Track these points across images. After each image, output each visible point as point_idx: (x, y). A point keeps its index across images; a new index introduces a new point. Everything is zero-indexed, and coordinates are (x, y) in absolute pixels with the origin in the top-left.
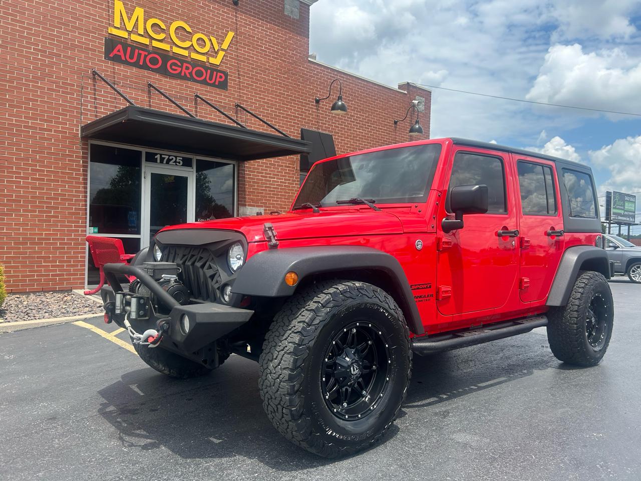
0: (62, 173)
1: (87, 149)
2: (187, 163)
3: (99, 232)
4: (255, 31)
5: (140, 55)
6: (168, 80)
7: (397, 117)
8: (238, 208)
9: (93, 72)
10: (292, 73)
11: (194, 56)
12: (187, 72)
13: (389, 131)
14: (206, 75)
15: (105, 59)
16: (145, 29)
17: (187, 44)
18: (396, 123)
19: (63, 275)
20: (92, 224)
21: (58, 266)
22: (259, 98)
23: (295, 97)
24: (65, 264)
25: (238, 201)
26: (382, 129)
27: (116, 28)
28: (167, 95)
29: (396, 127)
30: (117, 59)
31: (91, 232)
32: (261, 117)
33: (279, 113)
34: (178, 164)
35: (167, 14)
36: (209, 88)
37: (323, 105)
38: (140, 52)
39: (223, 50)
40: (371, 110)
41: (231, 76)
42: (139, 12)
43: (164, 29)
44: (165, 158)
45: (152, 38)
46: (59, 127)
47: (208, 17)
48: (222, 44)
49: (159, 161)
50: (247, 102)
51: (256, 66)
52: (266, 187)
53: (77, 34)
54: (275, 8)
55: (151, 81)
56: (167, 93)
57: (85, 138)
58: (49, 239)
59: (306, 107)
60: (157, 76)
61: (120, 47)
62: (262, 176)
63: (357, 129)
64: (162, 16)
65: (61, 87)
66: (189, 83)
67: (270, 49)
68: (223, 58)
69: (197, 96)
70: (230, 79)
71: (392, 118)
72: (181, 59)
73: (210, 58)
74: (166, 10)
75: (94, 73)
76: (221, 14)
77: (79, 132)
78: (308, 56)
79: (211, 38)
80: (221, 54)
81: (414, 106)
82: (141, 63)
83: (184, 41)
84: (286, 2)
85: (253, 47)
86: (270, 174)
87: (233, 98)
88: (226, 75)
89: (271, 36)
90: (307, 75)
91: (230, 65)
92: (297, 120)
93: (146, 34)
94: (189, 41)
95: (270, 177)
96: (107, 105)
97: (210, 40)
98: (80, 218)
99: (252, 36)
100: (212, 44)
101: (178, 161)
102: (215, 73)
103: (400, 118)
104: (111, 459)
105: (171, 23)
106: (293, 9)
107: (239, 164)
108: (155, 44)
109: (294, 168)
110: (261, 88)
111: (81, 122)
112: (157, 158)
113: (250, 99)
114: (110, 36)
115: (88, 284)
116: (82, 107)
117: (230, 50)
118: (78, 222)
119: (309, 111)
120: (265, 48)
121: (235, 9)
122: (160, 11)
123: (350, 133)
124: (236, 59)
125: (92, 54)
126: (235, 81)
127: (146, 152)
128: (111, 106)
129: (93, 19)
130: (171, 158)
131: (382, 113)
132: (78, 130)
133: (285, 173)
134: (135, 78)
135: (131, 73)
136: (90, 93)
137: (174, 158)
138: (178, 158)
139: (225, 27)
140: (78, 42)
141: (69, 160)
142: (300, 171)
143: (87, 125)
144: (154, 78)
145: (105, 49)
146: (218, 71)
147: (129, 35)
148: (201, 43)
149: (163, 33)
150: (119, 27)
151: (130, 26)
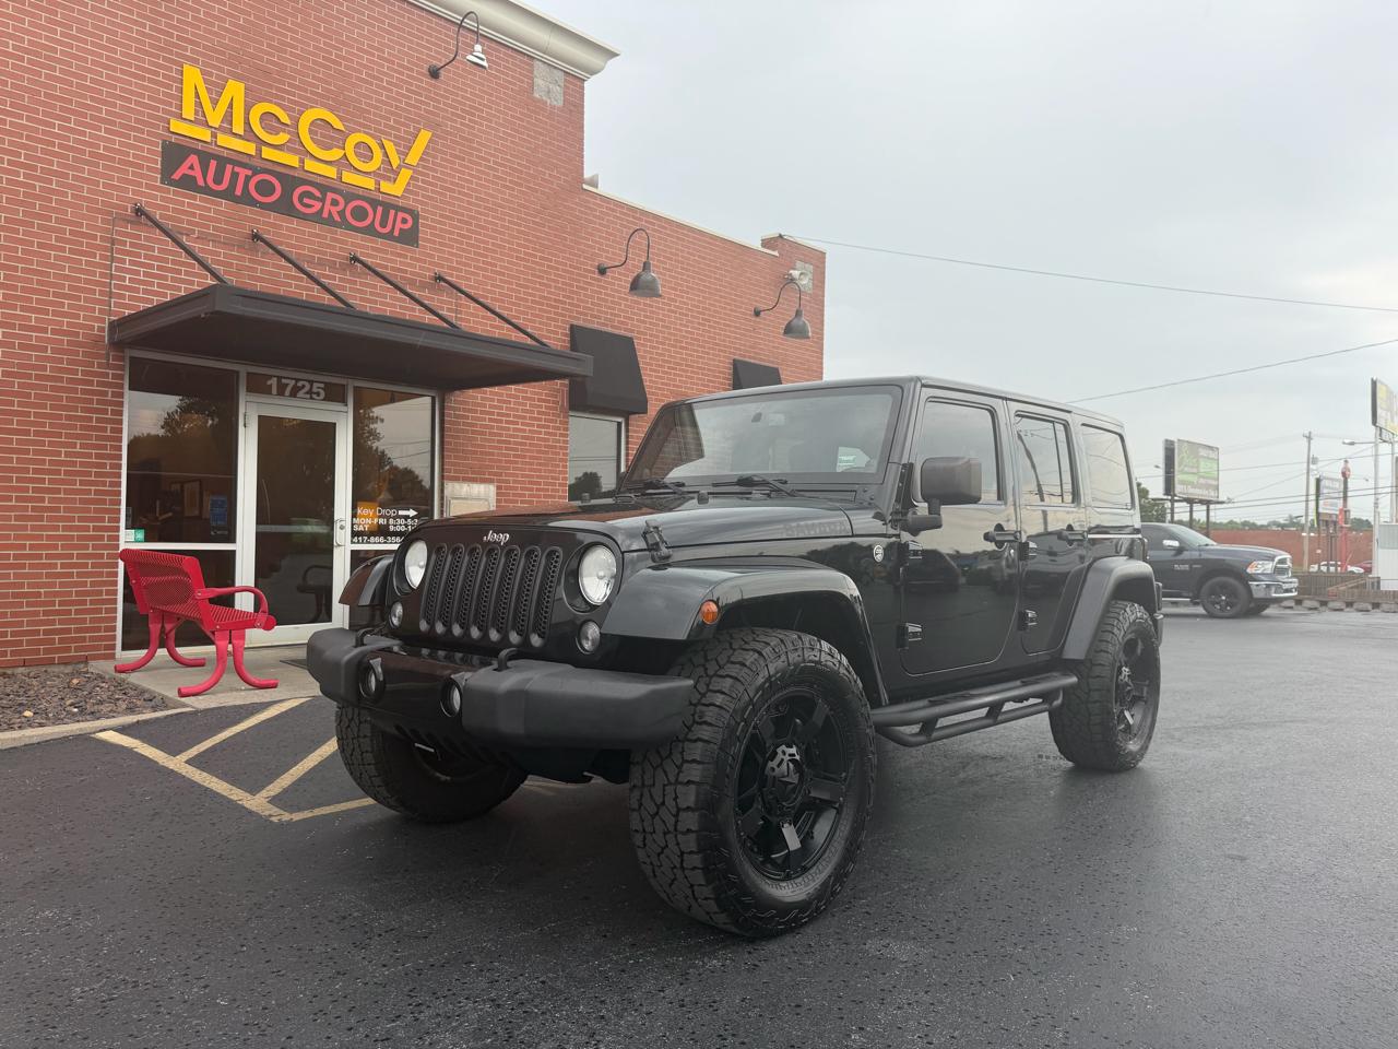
0: (69, 418)
1: (122, 368)
2: (335, 395)
3: (147, 539)
4: (473, 128)
5: (235, 176)
6: (295, 226)
7: (759, 302)
8: (442, 485)
9: (137, 209)
10: (550, 215)
11: (349, 177)
12: (334, 210)
13: (745, 330)
14: (374, 217)
16: (247, 123)
17: (335, 154)
18: (757, 313)
19: (68, 631)
20: (132, 524)
21: (58, 612)
22: (484, 262)
23: (557, 262)
24: (73, 608)
25: (442, 470)
26: (730, 326)
27: (185, 120)
28: (293, 257)
29: (758, 323)
30: (187, 183)
31: (130, 539)
32: (488, 302)
33: (526, 293)
34: (314, 396)
35: (293, 94)
36: (380, 243)
37: (612, 278)
38: (237, 169)
39: (408, 166)
40: (709, 288)
41: (426, 219)
42: (235, 90)
43: (287, 125)
44: (287, 385)
45: (261, 142)
46: (62, 323)
47: (377, 101)
48: (407, 154)
49: (274, 391)
50: (460, 270)
51: (477, 198)
52: (499, 441)
53: (102, 133)
54: (515, 84)
55: (257, 228)
56: (293, 253)
57: (117, 345)
58: (39, 557)
59: (579, 281)
60: (273, 217)
61: (193, 159)
62: (490, 420)
63: (681, 325)
64: (282, 98)
65: (69, 241)
66: (340, 232)
67: (505, 166)
68: (409, 183)
69: (355, 259)
70: (426, 226)
71: (751, 305)
72: (325, 187)
73: (382, 183)
74: (290, 85)
75: (139, 212)
76: (403, 95)
77: (106, 334)
78: (583, 181)
79: (385, 142)
80: (405, 175)
81: (792, 280)
82: (238, 192)
83: (328, 148)
84: (535, 72)
85: (470, 161)
86: (508, 415)
87: (431, 263)
88: (415, 216)
89: (506, 140)
91: (424, 196)
92: (563, 309)
93: (249, 135)
94: (339, 147)
95: (507, 422)
96: (166, 278)
97: (383, 147)
98: (106, 511)
99: (467, 140)
100: (386, 154)
101: (315, 390)
102: (392, 212)
103: (765, 303)
104: (194, 1023)
105: (301, 113)
106: (551, 86)
107: (443, 395)
108: (267, 153)
109: (554, 402)
110: (487, 243)
111: (110, 313)
112: (271, 385)
113: (466, 265)
114: (174, 136)
115: (124, 648)
116: (113, 282)
117: (424, 167)
118: (103, 520)
119: (586, 289)
120: (495, 163)
121: (435, 87)
122: (278, 89)
123: (669, 334)
124: (435, 185)
125: (134, 173)
126: (435, 228)
127: (248, 374)
128: (173, 279)
129: (137, 103)
130: (300, 384)
131: (730, 294)
132: (104, 328)
133: (539, 413)
134: (227, 223)
135: (216, 211)
136: (128, 253)
137: (307, 384)
138: (315, 385)
139: (413, 121)
140: (105, 148)
141: (84, 392)
142: (570, 409)
143: (124, 318)
144: (265, 223)
145: (162, 163)
146: (398, 209)
147: (214, 136)
148: (364, 152)
149: (284, 131)
150: (193, 119)
151: (215, 118)
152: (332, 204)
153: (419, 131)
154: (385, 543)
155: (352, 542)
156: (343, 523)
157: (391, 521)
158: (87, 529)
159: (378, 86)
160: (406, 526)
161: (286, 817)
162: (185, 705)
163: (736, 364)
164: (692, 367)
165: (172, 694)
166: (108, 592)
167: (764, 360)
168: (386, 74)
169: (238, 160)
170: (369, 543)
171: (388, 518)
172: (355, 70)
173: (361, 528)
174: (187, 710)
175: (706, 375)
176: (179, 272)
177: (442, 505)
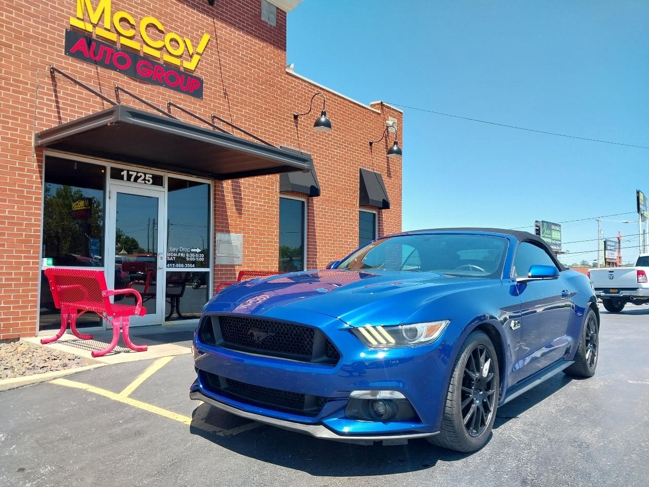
0: (10, 190)
1: (41, 162)
2: (157, 181)
3: (55, 264)
4: (231, 34)
5: (105, 52)
6: (138, 84)
7: (372, 138)
8: (215, 234)
9: (51, 68)
10: (270, 85)
11: (167, 58)
12: (159, 76)
13: (365, 153)
14: (180, 81)
15: (65, 54)
16: (112, 23)
17: (159, 44)
18: (371, 144)
19: (9, 319)
20: (46, 255)
21: (3, 308)
22: (237, 109)
23: (273, 111)
24: (12, 306)
25: (215, 226)
26: (358, 150)
27: (78, 18)
29: (371, 149)
30: (79, 55)
31: (44, 264)
33: (257, 128)
34: (147, 182)
35: (137, 8)
36: (182, 96)
37: (301, 121)
38: (107, 49)
39: (198, 54)
40: (348, 129)
41: (207, 84)
42: (106, 3)
43: (133, 25)
44: (132, 175)
45: (119, 34)
46: (7, 134)
47: (182, 15)
48: (197, 47)
49: (125, 178)
50: (224, 113)
51: (233, 74)
52: (244, 210)
53: (32, 22)
54: (252, 12)
55: (119, 84)
57: (39, 149)
59: (284, 122)
60: (126, 78)
61: (82, 40)
62: (240, 198)
63: (334, 148)
64: (131, 10)
65: (11, 85)
66: (162, 89)
67: (247, 57)
68: (198, 63)
69: (170, 104)
70: (207, 87)
71: (368, 139)
72: (153, 61)
73: (184, 62)
75: (53, 71)
77: (33, 141)
78: (286, 67)
79: (186, 39)
80: (196, 58)
81: (388, 126)
82: (107, 62)
83: (155, 40)
84: (262, 6)
85: (229, 53)
86: (249, 196)
87: (209, 109)
88: (202, 82)
89: (248, 43)
90: (285, 87)
91: (206, 71)
93: (114, 29)
94: (161, 40)
97: (185, 42)
98: (32, 247)
99: (228, 41)
100: (186, 46)
101: (147, 178)
102: (189, 79)
103: (375, 139)
105: (141, 19)
106: (270, 15)
107: (215, 183)
108: (123, 41)
109: (273, 189)
110: (238, 99)
111: (35, 129)
112: (123, 175)
113: (227, 110)
114: (72, 27)
115: (41, 329)
116: (37, 110)
117: (206, 54)
118: (29, 252)
119: (288, 127)
120: (242, 54)
121: (211, 9)
122: (129, 5)
123: (328, 153)
124: (212, 65)
125: (50, 48)
126: (211, 89)
127: (112, 168)
128: (71, 111)
129: (51, 6)
130: (139, 175)
131: (358, 133)
132: (31, 137)
133: (265, 195)
135: (95, 73)
136: (45, 94)
137: (143, 175)
138: (147, 176)
139: (200, 28)
140: (34, 32)
141: (19, 175)
142: (280, 193)
143: (44, 131)
144: (122, 81)
145: (66, 42)
146: (193, 77)
147: (94, 29)
148: (175, 44)
149: (132, 29)
150: (82, 18)
151: (95, 18)
152: (158, 73)
153: (203, 34)
154: (184, 267)
155: (167, 267)
156: (162, 256)
157: (187, 255)
158: (20, 257)
160: (195, 257)
161: (227, 432)
163: (361, 171)
164: (340, 172)
165: (88, 356)
166: (32, 296)
167: (374, 170)
169: (106, 43)
170: (176, 267)
171: (185, 253)
173: (171, 259)
174: (103, 365)
175: (347, 176)
176: (74, 107)
177: (215, 246)
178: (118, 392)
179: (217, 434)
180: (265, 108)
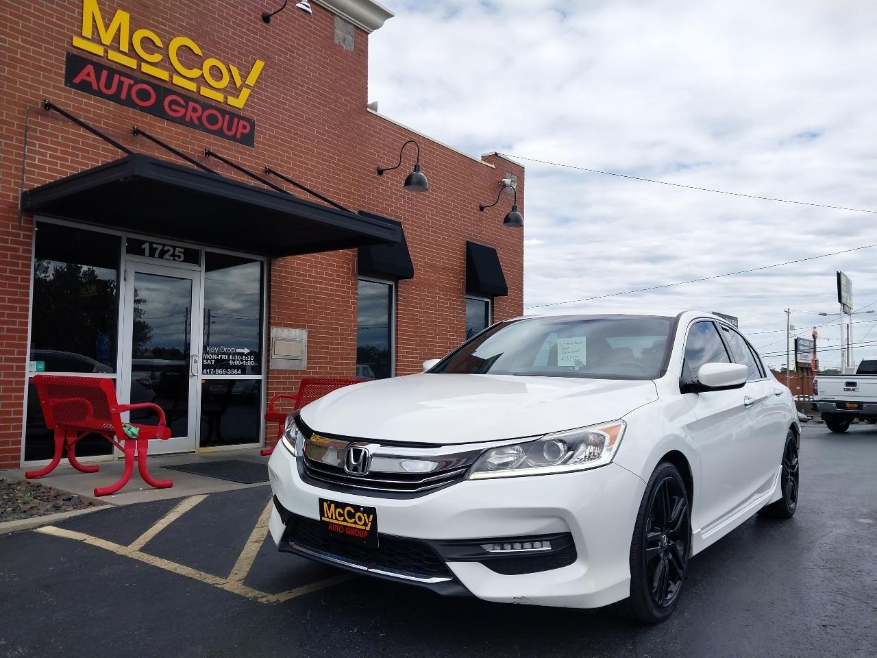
1: (31, 230)
2: (191, 257)
3: (47, 370)
4: (293, 62)
5: (121, 84)
6: (165, 125)
7: (483, 201)
8: (269, 329)
9: (46, 104)
10: (346, 129)
11: (205, 92)
12: (195, 116)
13: (474, 220)
14: (223, 122)
15: (66, 85)
16: (131, 44)
17: (195, 73)
18: (482, 209)
20: (35, 358)
22: (300, 161)
23: (350, 164)
25: (269, 318)
26: (465, 217)
27: (84, 38)
29: (481, 215)
30: (85, 87)
31: (33, 369)
33: (329, 186)
34: (177, 258)
35: (166, 25)
36: (226, 143)
37: (388, 178)
38: (122, 79)
39: (248, 86)
40: (451, 189)
41: (260, 126)
42: (122, 18)
43: (160, 48)
44: (157, 248)
45: (141, 60)
47: (225, 35)
48: (246, 78)
49: (147, 253)
50: (284, 166)
51: (295, 114)
52: (309, 297)
53: (20, 42)
54: (322, 32)
55: (138, 125)
57: (27, 211)
59: (365, 179)
60: (149, 118)
61: (90, 68)
62: (303, 280)
63: (432, 215)
64: (158, 28)
66: (198, 133)
67: (315, 91)
68: (247, 100)
69: (209, 153)
70: (259, 132)
71: (477, 202)
72: (187, 97)
73: (229, 97)
74: (163, 18)
75: (48, 106)
76: (245, 34)
77: (19, 202)
78: (366, 106)
79: (230, 66)
80: (245, 93)
81: (505, 186)
82: (123, 96)
83: (190, 68)
84: (336, 25)
85: (291, 86)
86: (316, 277)
87: (263, 160)
88: (252, 124)
89: (316, 72)
90: (366, 133)
91: (258, 109)
92: (354, 199)
93: (132, 53)
94: (198, 68)
95: (315, 282)
96: (66, 160)
97: (230, 71)
98: (17, 346)
99: (289, 70)
100: (232, 76)
101: (177, 253)
102: (236, 120)
103: (488, 202)
105: (170, 40)
106: (346, 36)
107: (270, 260)
108: (146, 68)
109: (349, 269)
110: (302, 147)
111: (23, 185)
112: (144, 249)
113: (287, 162)
114: (75, 50)
115: (27, 459)
116: (26, 161)
117: (259, 88)
118: (12, 353)
119: (369, 185)
120: (308, 88)
121: (266, 29)
122: (154, 20)
123: (425, 221)
124: (267, 102)
125: (44, 77)
126: (265, 134)
127: (129, 240)
128: (72, 161)
129: (47, 21)
130: (166, 248)
131: (464, 194)
132: (18, 197)
133: (337, 276)
134: (114, 120)
135: (107, 111)
136: (38, 139)
137: (171, 249)
138: (177, 250)
139: (253, 53)
140: (22, 54)
142: (360, 274)
143: (35, 189)
144: (143, 122)
145: (66, 70)
146: (241, 118)
147: (106, 52)
148: (216, 73)
149: (158, 53)
150: (90, 38)
151: (107, 38)
152: (192, 111)
154: (226, 374)
155: (203, 374)
156: (197, 357)
157: (231, 357)
159: (226, 24)
160: (242, 360)
161: (272, 598)
162: (106, 503)
163: (468, 245)
164: (440, 246)
165: (89, 494)
166: (15, 412)
167: (486, 243)
168: (232, 16)
169: (123, 71)
170: (215, 374)
171: (228, 354)
172: (209, 10)
173: (209, 362)
174: (109, 506)
175: (449, 252)
176: (77, 156)
177: (268, 345)
178: (126, 543)
179: (260, 600)
180: (339, 160)
